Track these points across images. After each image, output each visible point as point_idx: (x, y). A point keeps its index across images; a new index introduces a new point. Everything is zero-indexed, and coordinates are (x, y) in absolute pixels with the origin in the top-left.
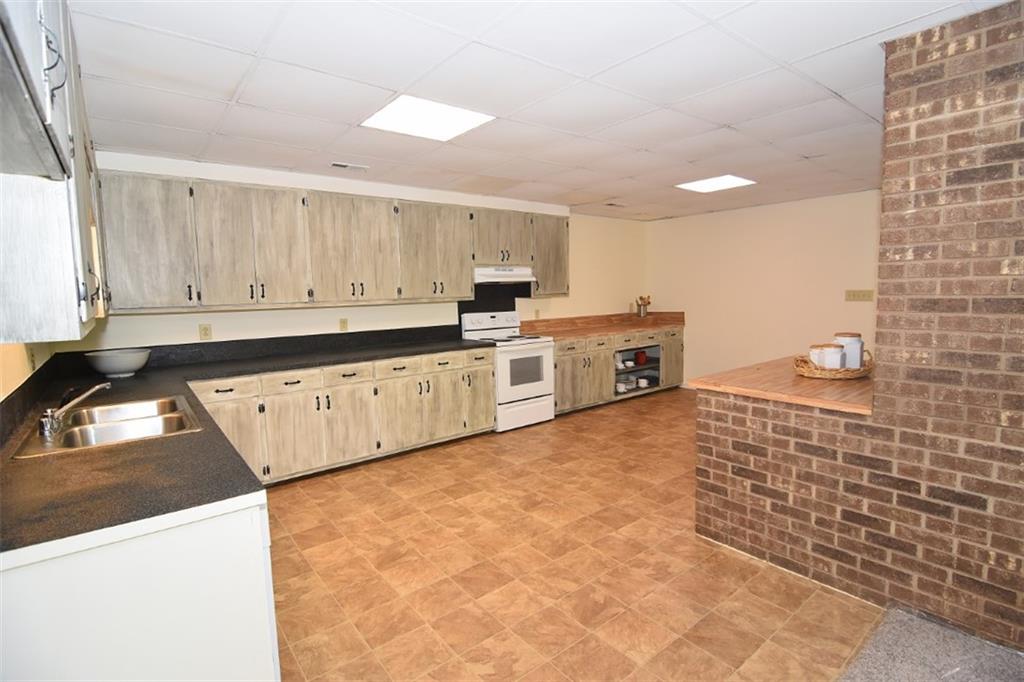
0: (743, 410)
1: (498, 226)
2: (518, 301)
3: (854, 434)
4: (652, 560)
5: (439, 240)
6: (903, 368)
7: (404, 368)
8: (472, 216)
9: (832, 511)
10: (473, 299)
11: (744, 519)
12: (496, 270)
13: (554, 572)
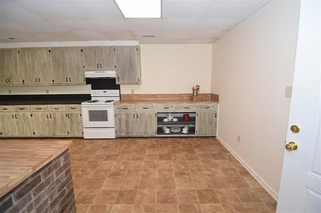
7: (41, 109)
8: (82, 51)
10: (86, 84)
12: (96, 72)
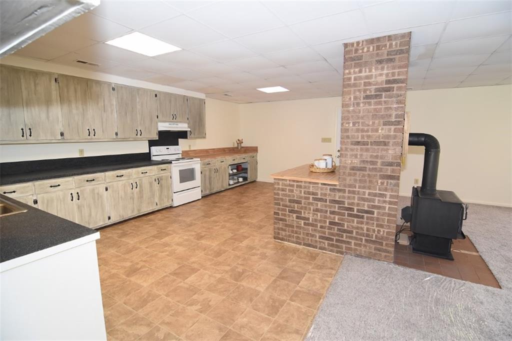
0: (293, 186)
1: (170, 102)
2: (180, 140)
3: (333, 192)
4: (259, 252)
5: (138, 107)
6: (349, 166)
7: (122, 176)
8: (156, 96)
9: (325, 222)
10: (157, 139)
11: (293, 231)
12: (170, 124)
13: (218, 263)
